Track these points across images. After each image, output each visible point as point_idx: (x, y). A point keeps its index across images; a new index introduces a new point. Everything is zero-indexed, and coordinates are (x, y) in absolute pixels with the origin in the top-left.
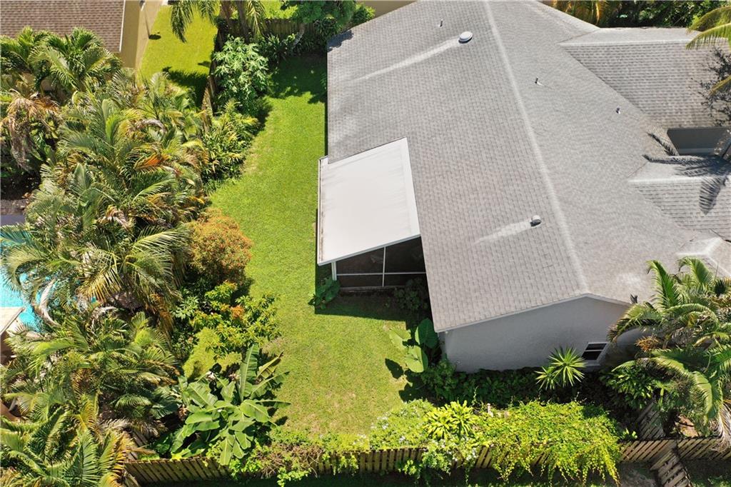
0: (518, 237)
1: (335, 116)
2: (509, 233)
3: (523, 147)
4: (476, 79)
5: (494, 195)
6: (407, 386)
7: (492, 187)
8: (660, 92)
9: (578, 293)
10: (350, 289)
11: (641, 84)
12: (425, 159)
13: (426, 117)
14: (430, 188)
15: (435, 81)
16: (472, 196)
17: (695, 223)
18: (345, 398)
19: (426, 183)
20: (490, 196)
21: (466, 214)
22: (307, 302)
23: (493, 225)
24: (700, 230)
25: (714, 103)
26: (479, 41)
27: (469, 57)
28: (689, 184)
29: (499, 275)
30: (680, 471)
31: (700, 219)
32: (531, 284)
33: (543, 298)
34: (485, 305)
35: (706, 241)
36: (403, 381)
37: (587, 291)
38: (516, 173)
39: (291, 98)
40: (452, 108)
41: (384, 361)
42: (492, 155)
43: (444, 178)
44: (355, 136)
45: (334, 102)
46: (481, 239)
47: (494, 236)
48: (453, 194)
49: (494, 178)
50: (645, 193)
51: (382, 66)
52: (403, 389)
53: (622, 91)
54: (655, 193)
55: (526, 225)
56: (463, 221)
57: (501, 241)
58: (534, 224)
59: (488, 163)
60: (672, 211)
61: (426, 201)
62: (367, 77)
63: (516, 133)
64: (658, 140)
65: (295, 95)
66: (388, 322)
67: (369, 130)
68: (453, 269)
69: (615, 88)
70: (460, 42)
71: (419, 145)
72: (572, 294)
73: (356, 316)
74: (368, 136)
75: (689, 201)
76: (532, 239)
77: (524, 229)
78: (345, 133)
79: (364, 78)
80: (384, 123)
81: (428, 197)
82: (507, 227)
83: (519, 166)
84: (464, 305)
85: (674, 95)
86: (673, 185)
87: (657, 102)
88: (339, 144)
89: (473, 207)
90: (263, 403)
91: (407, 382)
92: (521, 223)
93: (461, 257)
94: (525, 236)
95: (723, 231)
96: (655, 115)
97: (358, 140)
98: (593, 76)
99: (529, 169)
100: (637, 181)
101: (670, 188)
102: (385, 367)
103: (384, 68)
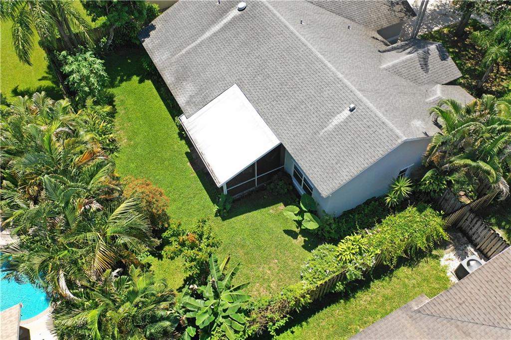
0: (346, 122)
1: (174, 85)
2: (339, 121)
3: (319, 66)
4: (264, 32)
5: (317, 101)
6: (305, 240)
7: (313, 97)
8: (364, 10)
9: (400, 141)
10: (236, 196)
11: (353, 8)
12: (257, 93)
13: (243, 66)
14: (271, 110)
15: (236, 41)
16: (302, 107)
17: (423, 80)
18: (271, 265)
19: (266, 109)
20: (314, 103)
21: (305, 119)
22: (213, 216)
23: (326, 120)
24: (428, 83)
25: (394, 8)
26: (252, 7)
27: (251, 19)
28: (411, 59)
29: (346, 148)
30: (477, 221)
31: (425, 77)
32: (369, 146)
33: (381, 152)
34: (348, 170)
35: (434, 88)
36: (301, 239)
37: (405, 138)
38: (323, 83)
39: (124, 84)
40: (257, 55)
41: (283, 232)
42: (302, 77)
43: (277, 101)
44: (197, 94)
45: (168, 76)
46: (323, 131)
47: (331, 126)
48: (289, 110)
49: (311, 91)
50: (391, 71)
51: (190, 42)
52: (303, 244)
53: (344, 15)
54: (396, 70)
55: (347, 113)
56: (305, 124)
57: (337, 127)
58: (351, 110)
59: (302, 82)
60: (410, 78)
61: (273, 120)
62: (183, 52)
63: (310, 59)
64: (377, 39)
65: (126, 80)
66: (272, 207)
67: (205, 87)
68: (315, 156)
69: (339, 14)
70: (238, 10)
71: (248, 86)
72: (397, 143)
73: (250, 212)
74: (207, 91)
75: (415, 69)
76: (355, 120)
77: (347, 116)
78: (188, 95)
79: (181, 53)
80: (214, 79)
81: (273, 117)
82: (336, 118)
83: (323, 78)
84: (334, 174)
85: (372, 10)
86: (404, 62)
87: (365, 16)
88: (188, 103)
89: (307, 113)
90: (233, 289)
91: (303, 238)
92: (343, 112)
93: (316, 147)
94: (350, 119)
95: (438, 80)
96: (367, 24)
97: (201, 96)
98: (324, 11)
99: (331, 78)
100: (384, 66)
101: (403, 64)
102: (286, 236)
103: (192, 43)
